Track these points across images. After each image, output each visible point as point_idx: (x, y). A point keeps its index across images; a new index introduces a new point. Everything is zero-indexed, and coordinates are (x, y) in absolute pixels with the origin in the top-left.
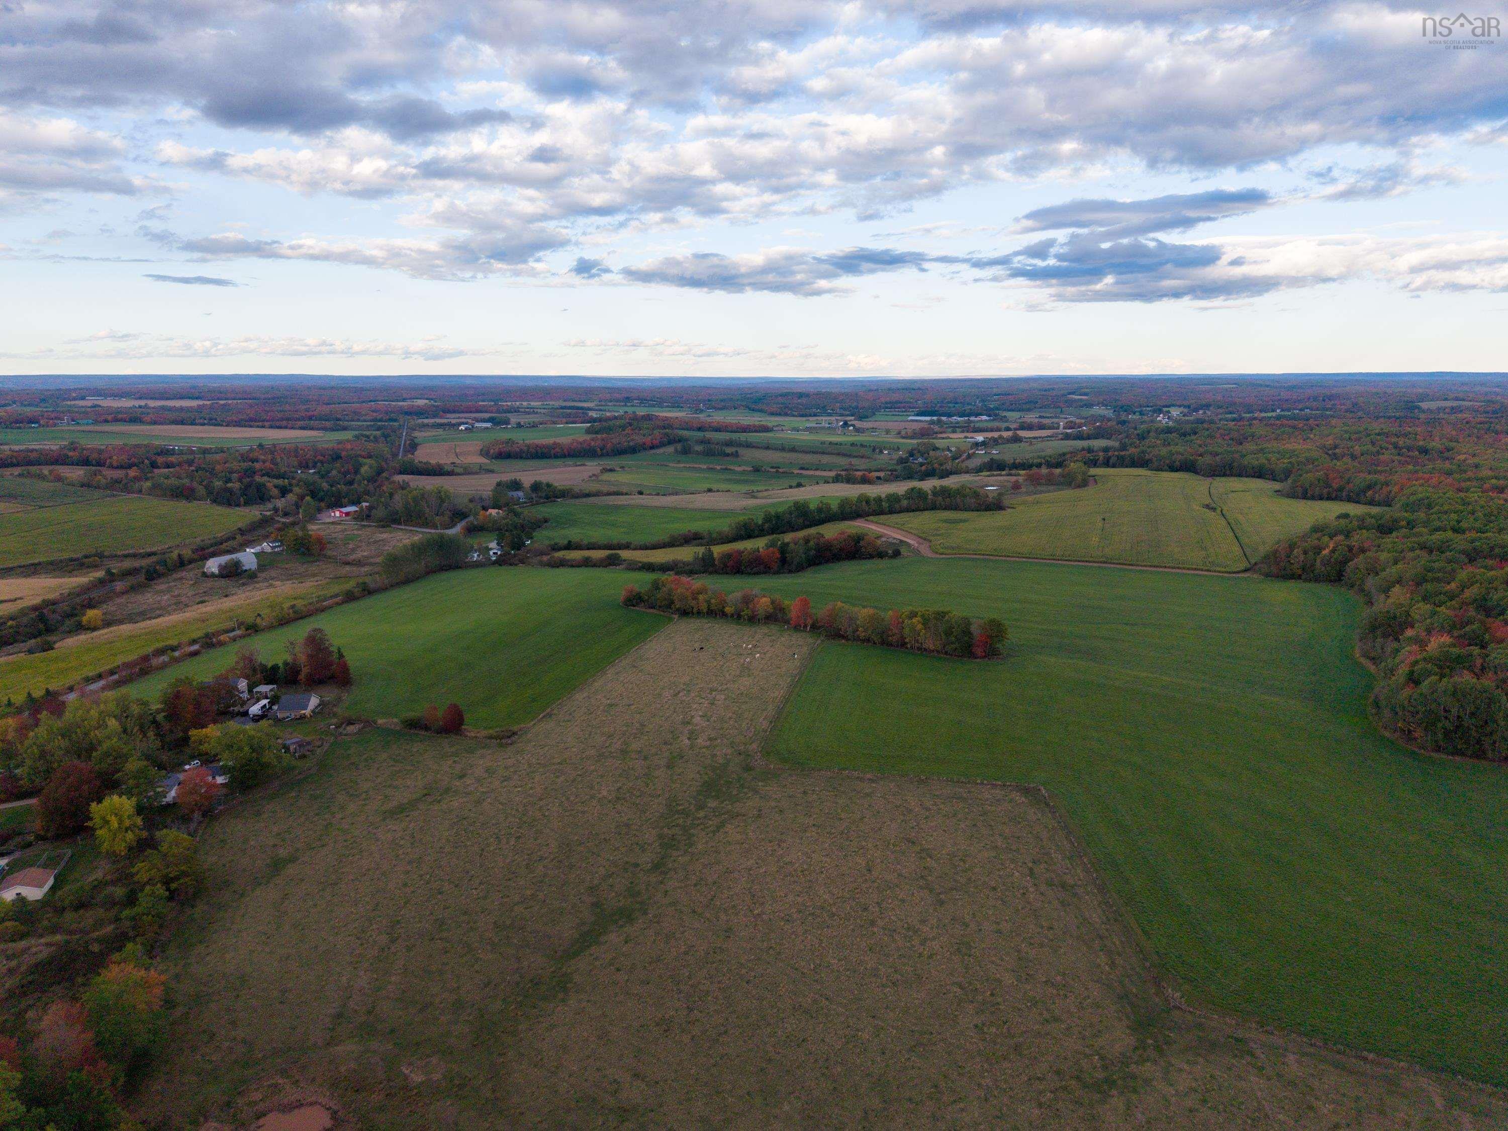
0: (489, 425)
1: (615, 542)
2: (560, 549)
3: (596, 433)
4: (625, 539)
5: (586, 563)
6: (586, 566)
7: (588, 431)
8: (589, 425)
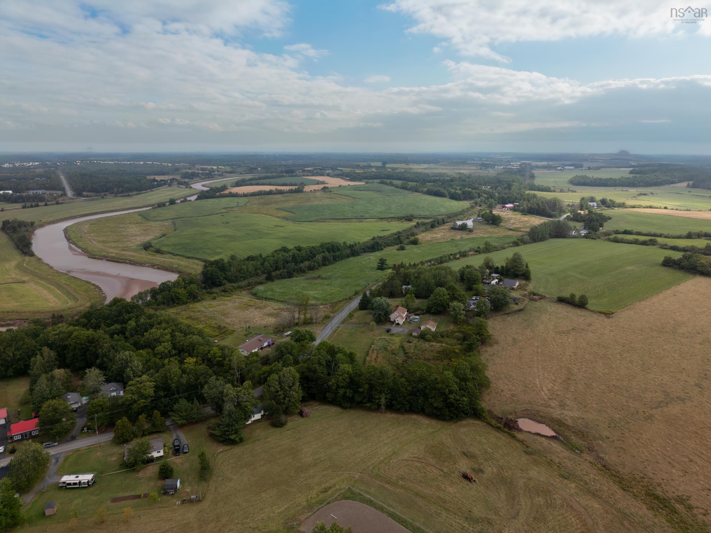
0: (572, 167)
1: (652, 233)
2: (619, 233)
3: (637, 173)
4: (658, 232)
5: (636, 242)
6: (636, 244)
7: (631, 172)
8: (631, 169)
